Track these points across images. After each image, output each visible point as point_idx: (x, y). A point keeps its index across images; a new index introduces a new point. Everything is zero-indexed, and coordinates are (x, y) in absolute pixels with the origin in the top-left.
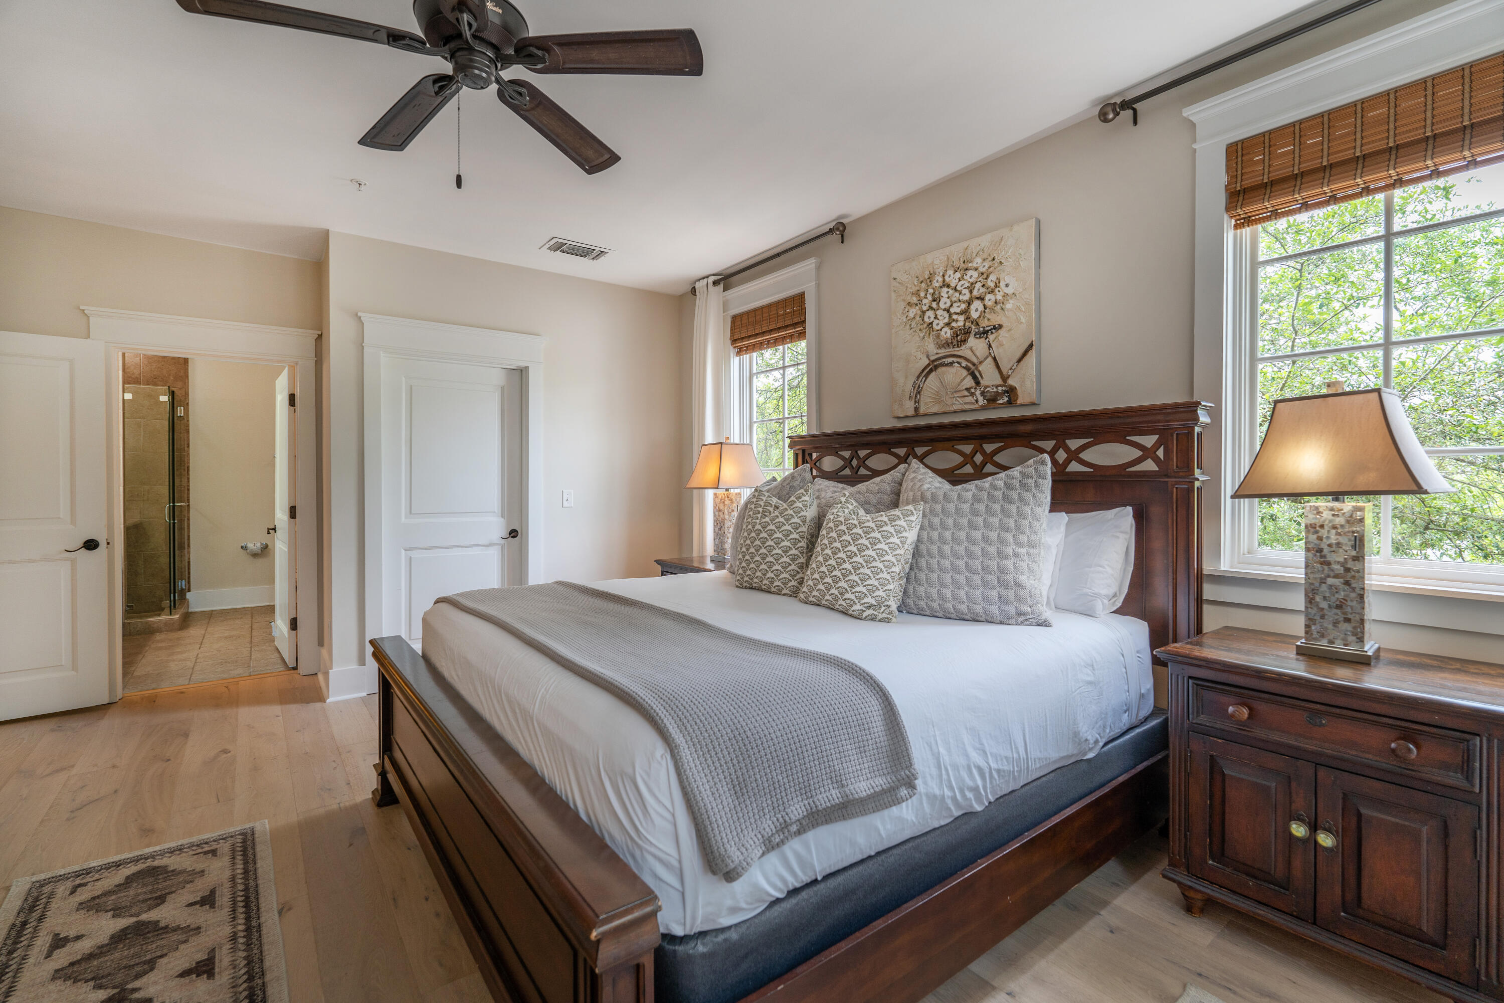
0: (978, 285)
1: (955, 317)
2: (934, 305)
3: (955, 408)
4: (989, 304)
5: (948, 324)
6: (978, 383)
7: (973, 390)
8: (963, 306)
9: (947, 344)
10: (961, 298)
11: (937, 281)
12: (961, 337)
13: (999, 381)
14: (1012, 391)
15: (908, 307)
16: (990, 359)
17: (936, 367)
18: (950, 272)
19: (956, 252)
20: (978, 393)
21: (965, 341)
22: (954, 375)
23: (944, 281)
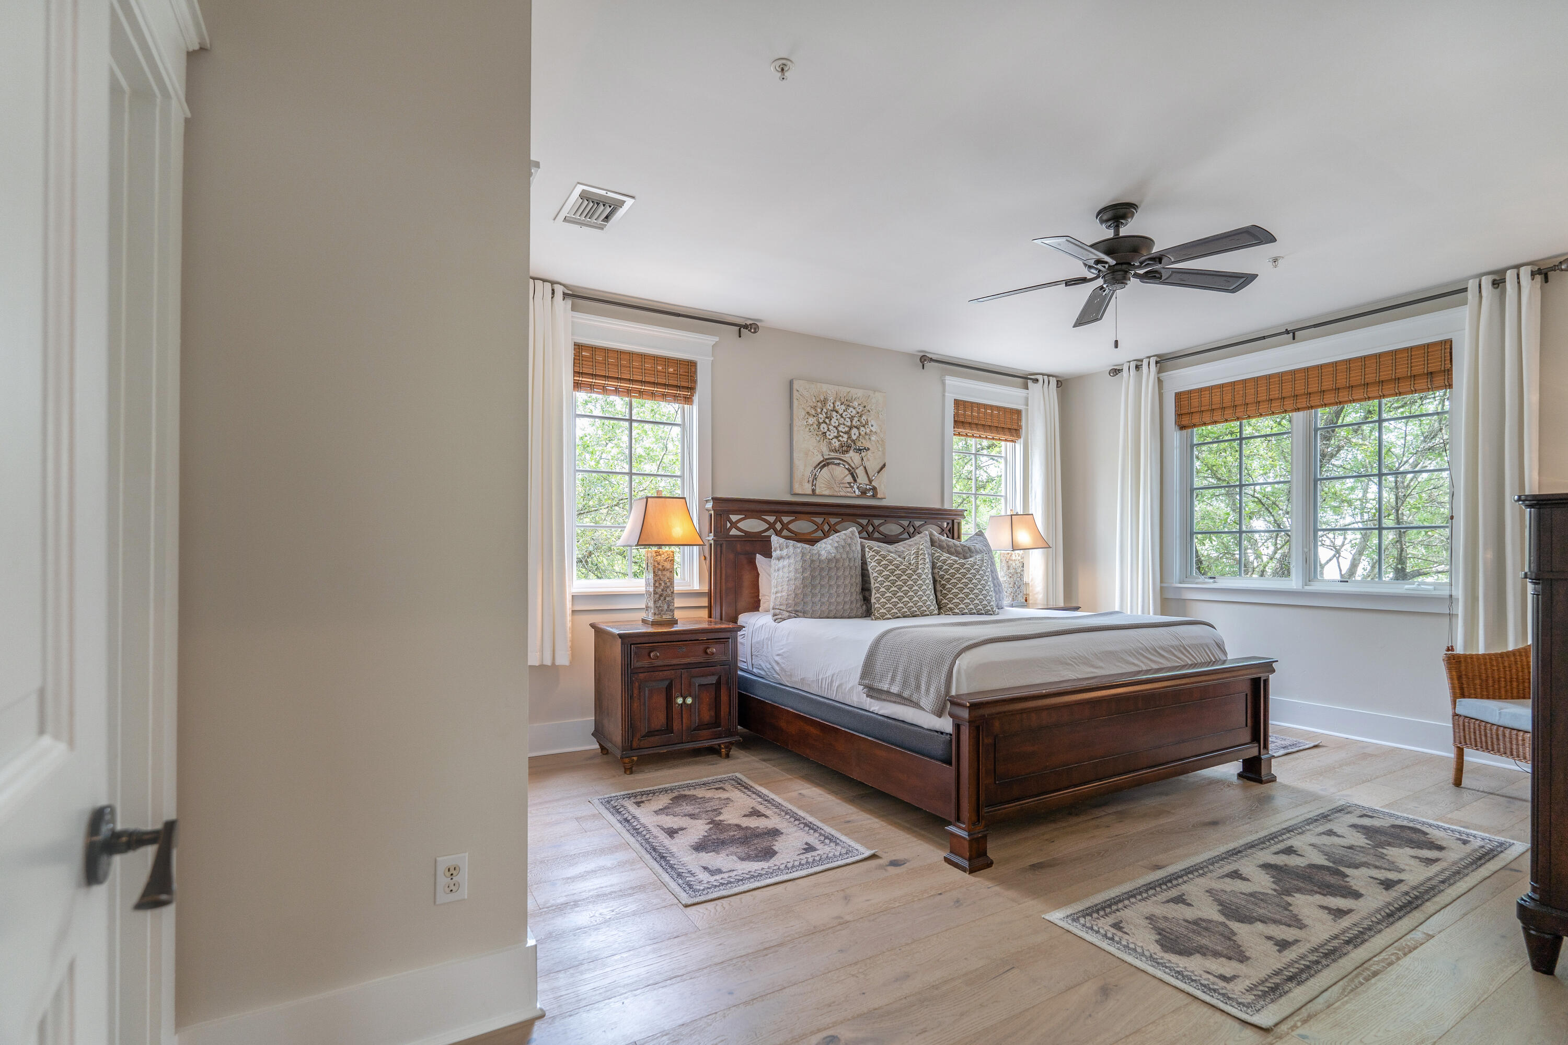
0: (856, 419)
1: (841, 434)
2: (827, 421)
3: (842, 494)
4: (862, 433)
5: (836, 437)
6: (855, 481)
7: (852, 485)
8: (847, 429)
9: (836, 451)
10: (845, 423)
11: (830, 406)
12: (845, 448)
13: (867, 482)
14: (874, 489)
15: (807, 416)
16: (862, 467)
17: (828, 464)
18: (838, 403)
19: (843, 391)
20: (855, 487)
21: (847, 452)
22: (840, 472)
23: (834, 407)
